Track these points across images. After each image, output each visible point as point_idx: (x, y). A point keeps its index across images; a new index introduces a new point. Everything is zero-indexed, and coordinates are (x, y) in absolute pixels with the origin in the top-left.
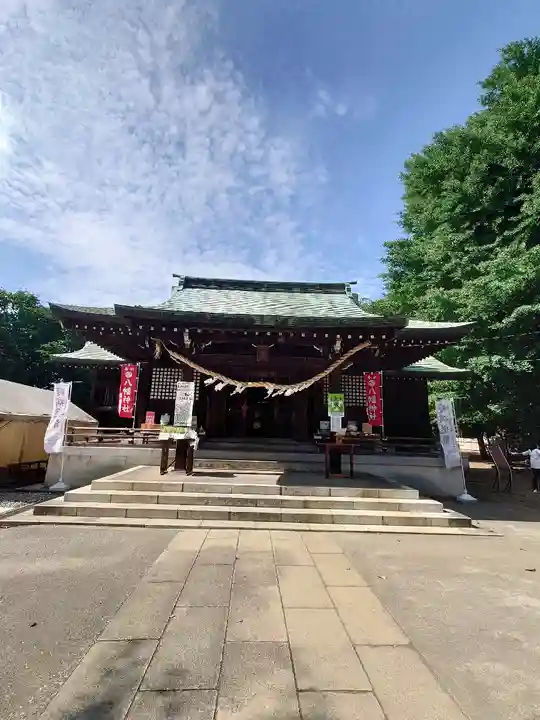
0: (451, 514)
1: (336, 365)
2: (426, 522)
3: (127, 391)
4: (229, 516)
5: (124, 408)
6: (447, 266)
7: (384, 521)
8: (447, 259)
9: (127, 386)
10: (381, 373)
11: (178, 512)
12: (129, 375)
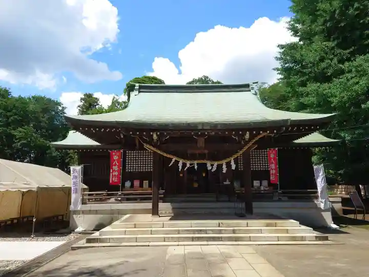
0: (316, 234)
1: (247, 147)
2: (303, 238)
3: (116, 168)
4: (193, 239)
5: (114, 179)
6: (323, 65)
7: (278, 239)
8: (322, 60)
9: (115, 165)
10: (277, 149)
11: (164, 238)
12: (116, 158)
